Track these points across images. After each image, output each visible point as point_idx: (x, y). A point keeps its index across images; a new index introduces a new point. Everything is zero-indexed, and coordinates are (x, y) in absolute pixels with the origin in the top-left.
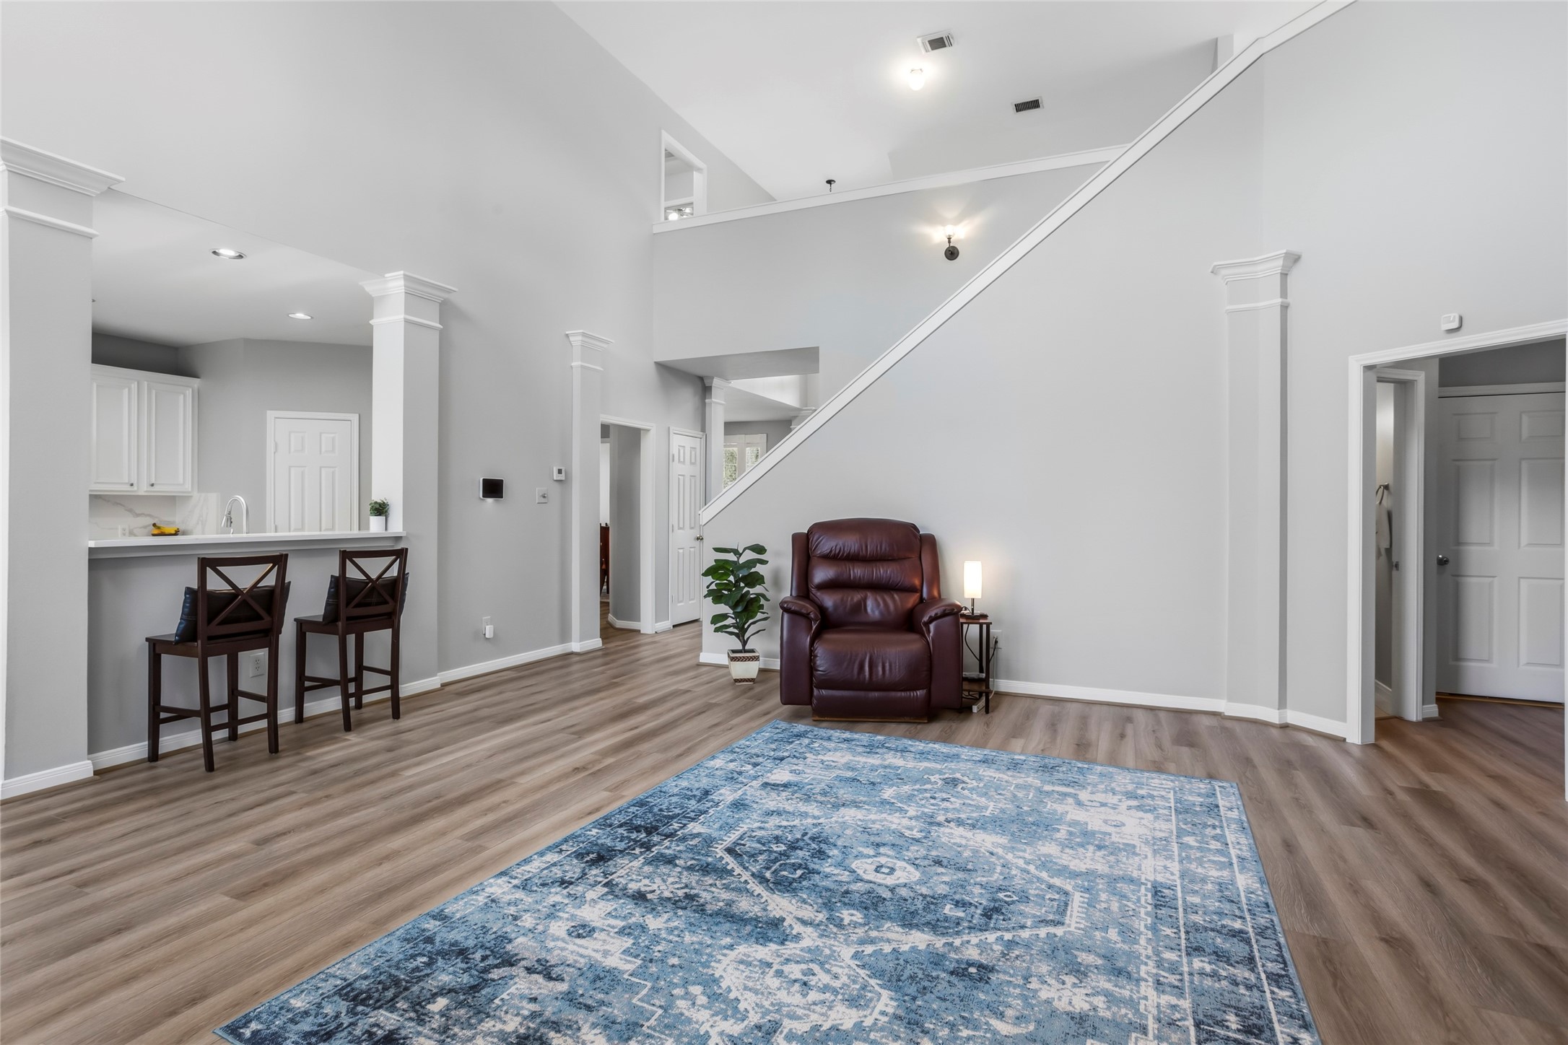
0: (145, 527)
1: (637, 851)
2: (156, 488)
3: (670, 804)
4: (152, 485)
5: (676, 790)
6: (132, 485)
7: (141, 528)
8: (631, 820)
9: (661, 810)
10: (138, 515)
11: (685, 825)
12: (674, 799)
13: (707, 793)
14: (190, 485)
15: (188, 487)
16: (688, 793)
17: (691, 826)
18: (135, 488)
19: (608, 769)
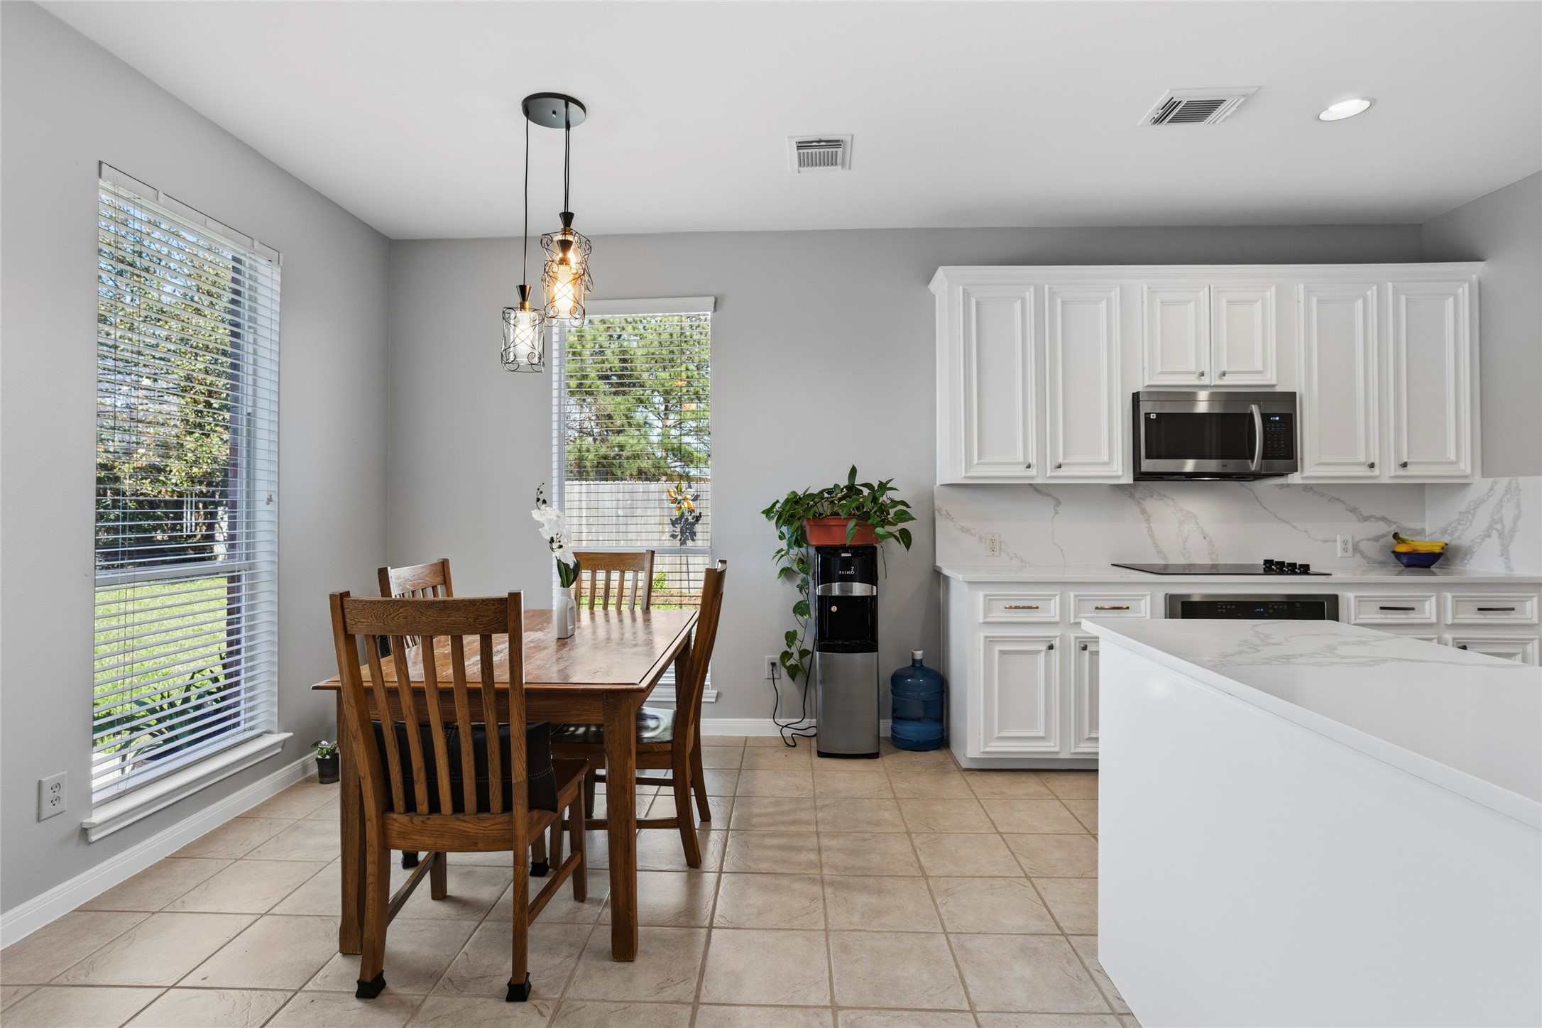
0: (1377, 539)
2: (1411, 470)
4: (1405, 465)
6: (1372, 466)
7: (1369, 540)
10: (1366, 519)
14: (1469, 463)
15: (1465, 467)
18: (1376, 471)
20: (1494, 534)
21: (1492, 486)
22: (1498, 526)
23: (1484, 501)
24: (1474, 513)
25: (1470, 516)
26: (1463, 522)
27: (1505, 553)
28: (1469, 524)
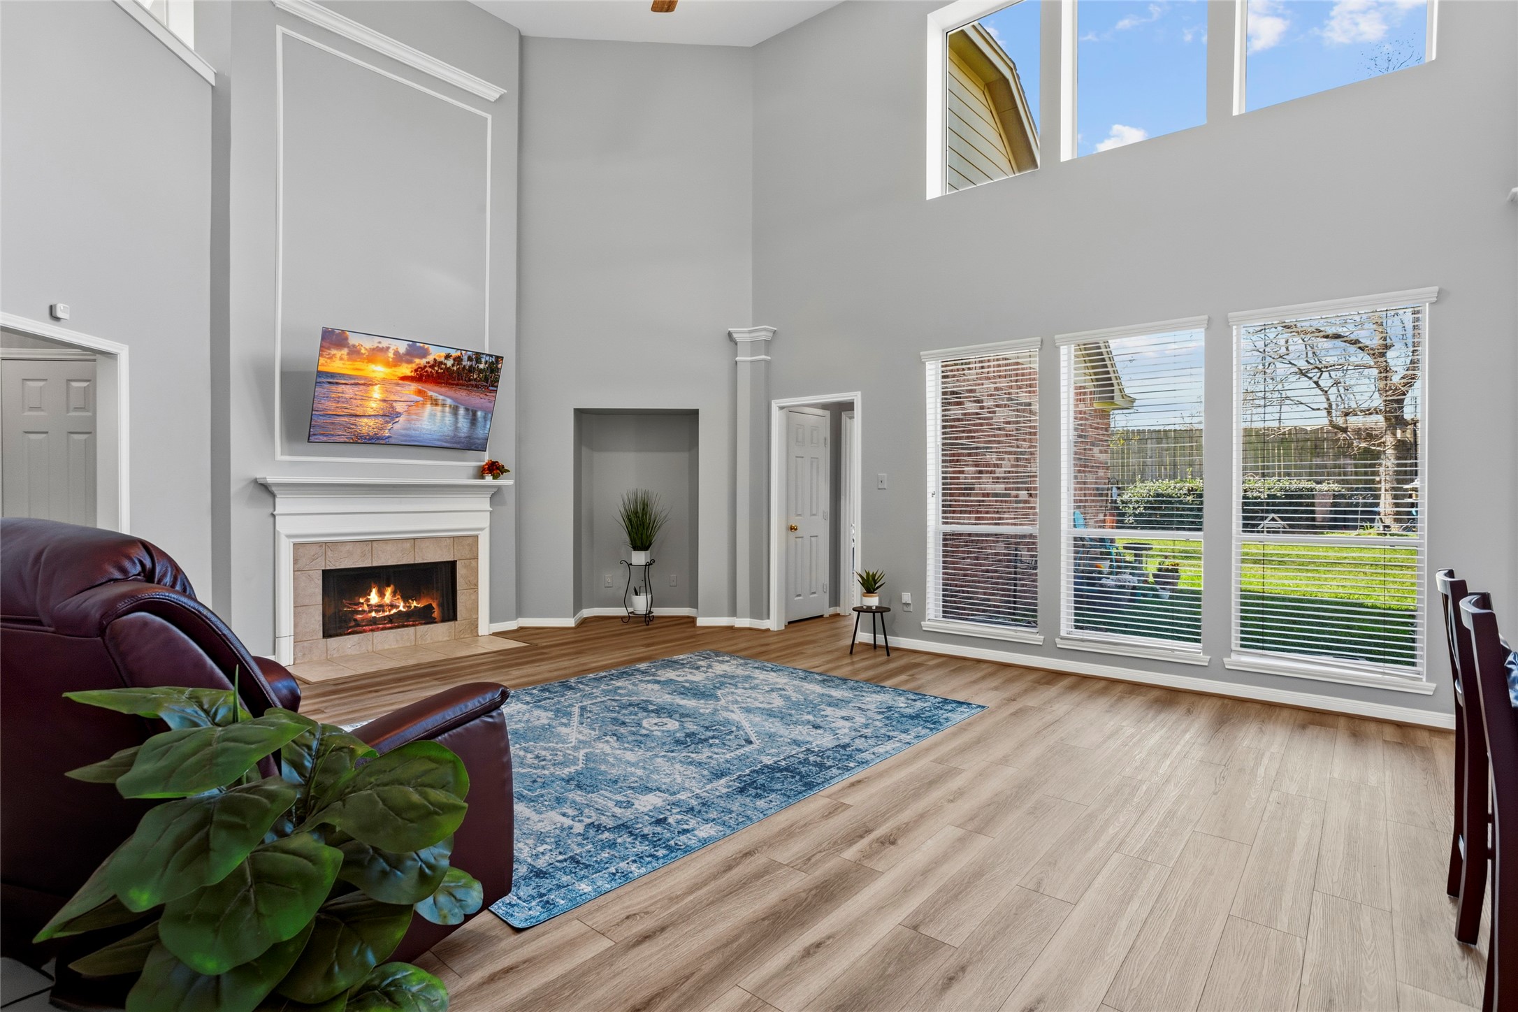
1: (816, 749)
3: (783, 782)
5: (773, 796)
8: (821, 771)
9: (793, 777)
11: (775, 763)
12: (778, 786)
13: (742, 791)
16: (761, 792)
17: (770, 762)
19: (851, 838)
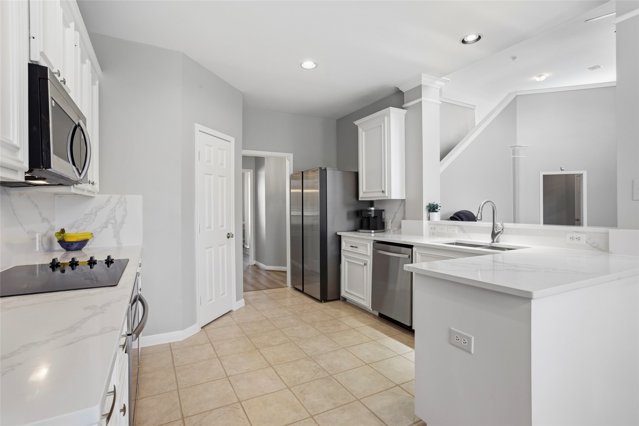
4: (93, 184)
20: (110, 226)
21: (109, 199)
22: (113, 221)
23: (103, 207)
24: (96, 215)
25: (93, 217)
26: (87, 220)
27: (117, 235)
28: (92, 221)
